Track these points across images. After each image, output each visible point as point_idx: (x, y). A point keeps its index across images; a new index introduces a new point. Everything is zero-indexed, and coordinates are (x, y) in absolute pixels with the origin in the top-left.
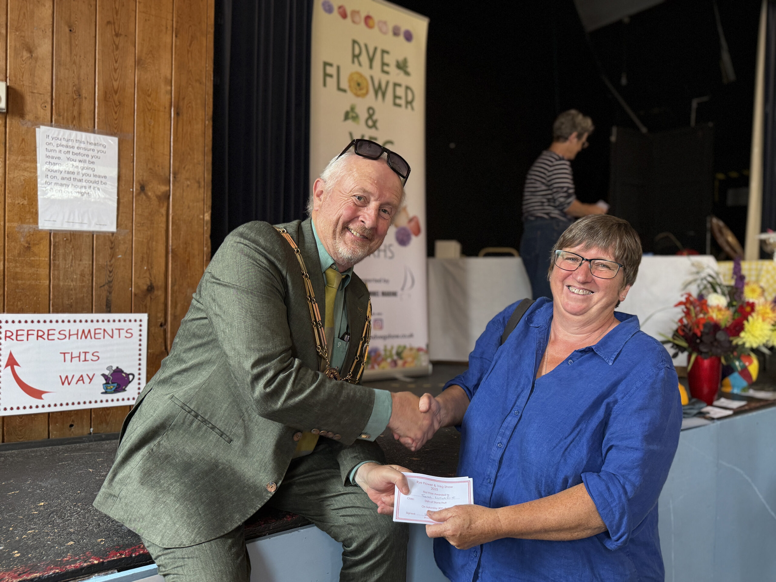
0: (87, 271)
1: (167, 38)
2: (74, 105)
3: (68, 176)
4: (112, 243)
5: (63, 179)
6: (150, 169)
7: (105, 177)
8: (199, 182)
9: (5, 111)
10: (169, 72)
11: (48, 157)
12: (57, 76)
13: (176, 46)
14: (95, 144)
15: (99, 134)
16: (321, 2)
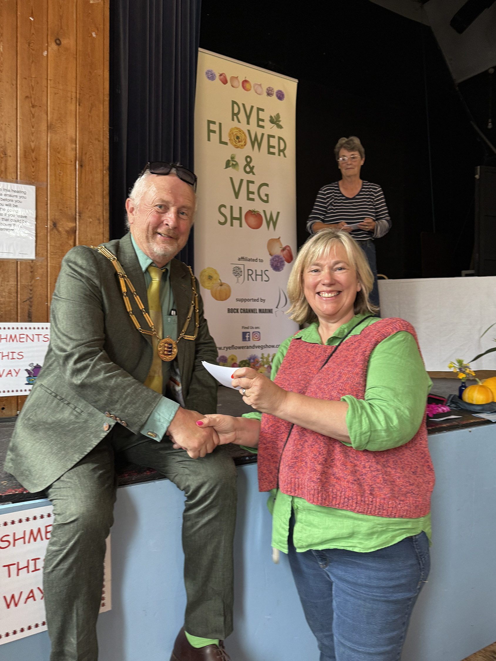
0: (13, 290)
1: (72, 107)
2: (1, 162)
4: (32, 268)
6: (61, 210)
7: (26, 217)
8: (99, 220)
10: (74, 133)
13: (79, 112)
14: (18, 192)
15: (20, 184)
16: (205, 71)
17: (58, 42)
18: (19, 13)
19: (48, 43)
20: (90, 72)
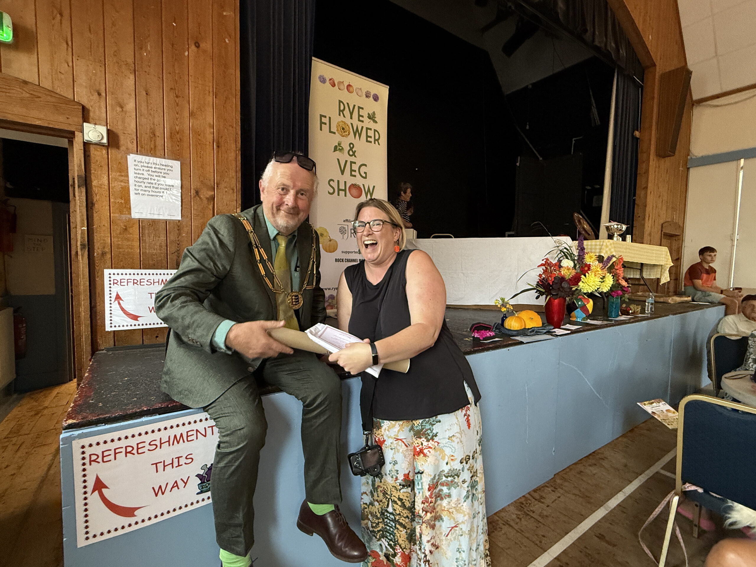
0: (164, 244)
1: (210, 99)
2: (151, 141)
3: (149, 185)
4: (178, 226)
5: (146, 187)
6: (202, 181)
7: (173, 186)
8: (233, 190)
9: (107, 145)
10: (212, 120)
11: (136, 173)
12: (139, 123)
13: (216, 103)
14: (166, 166)
15: (168, 159)
16: (318, 76)
17: (197, 45)
18: (163, 19)
19: (188, 45)
20: (224, 71)
